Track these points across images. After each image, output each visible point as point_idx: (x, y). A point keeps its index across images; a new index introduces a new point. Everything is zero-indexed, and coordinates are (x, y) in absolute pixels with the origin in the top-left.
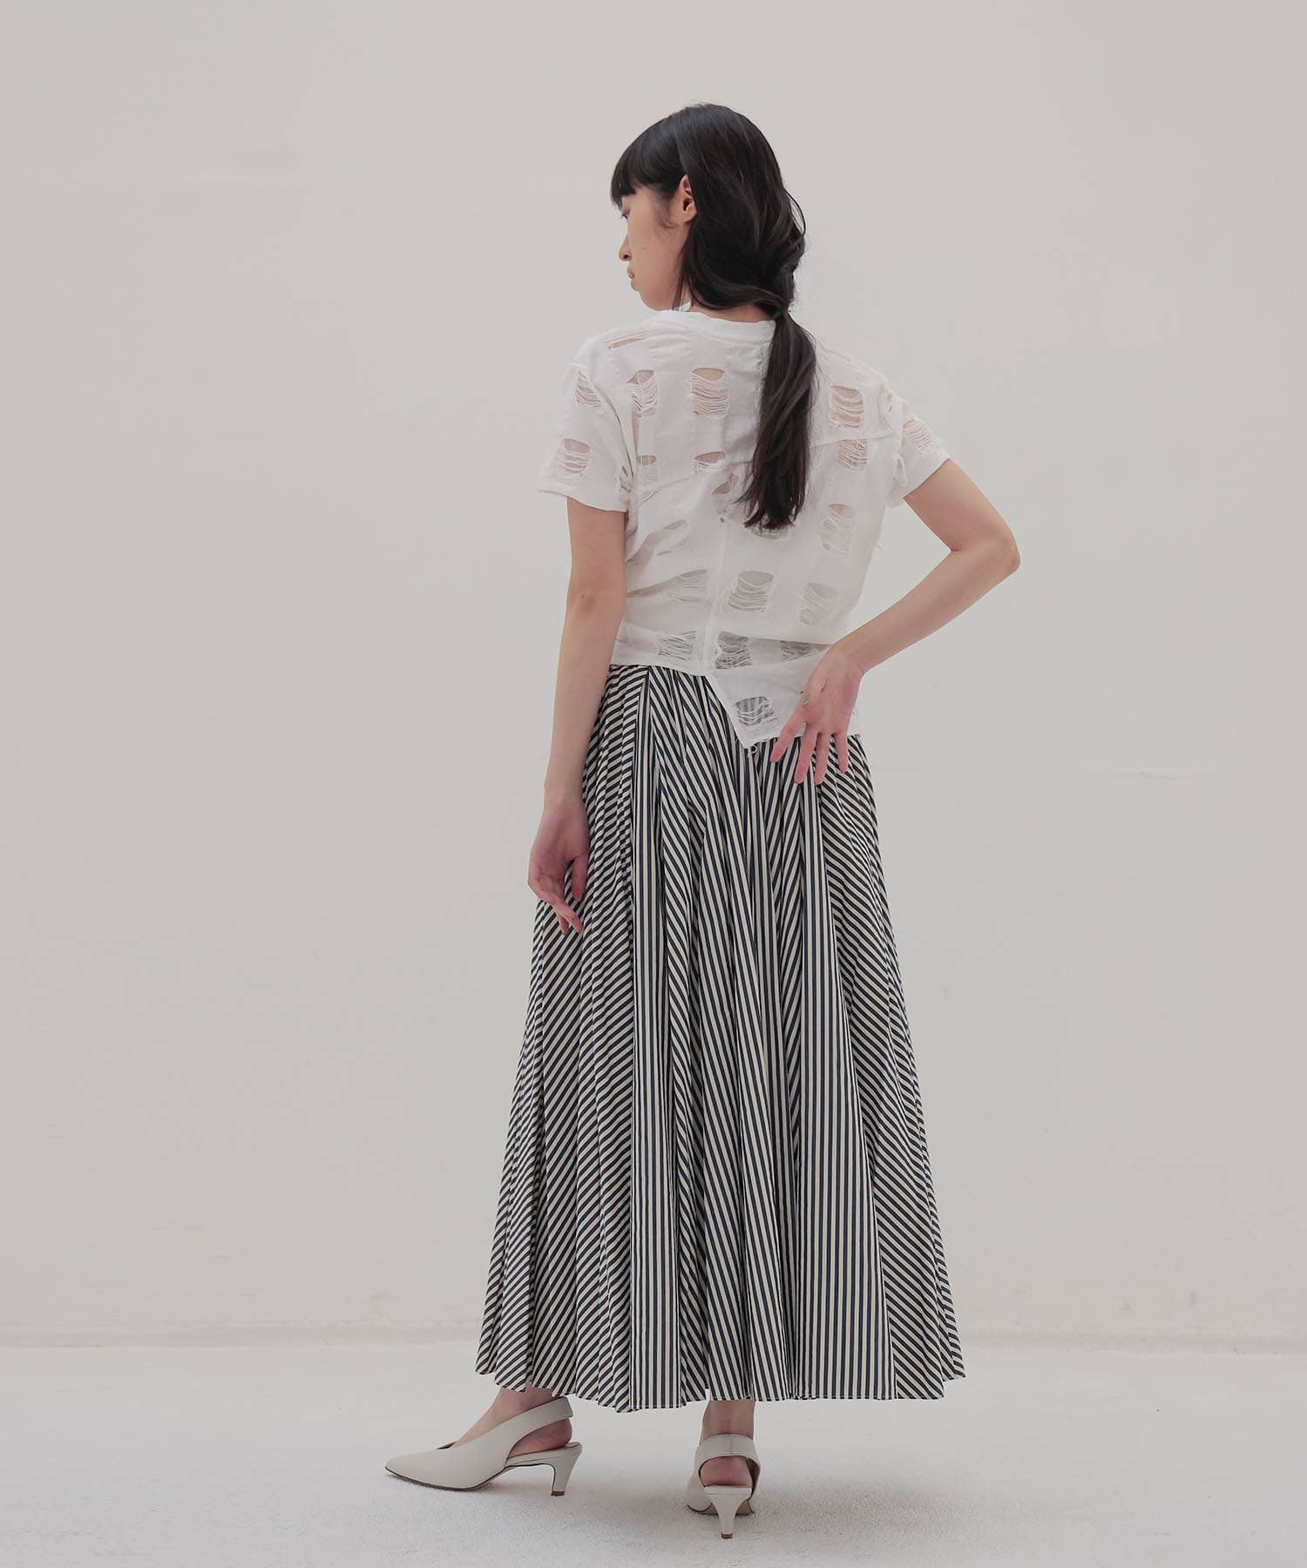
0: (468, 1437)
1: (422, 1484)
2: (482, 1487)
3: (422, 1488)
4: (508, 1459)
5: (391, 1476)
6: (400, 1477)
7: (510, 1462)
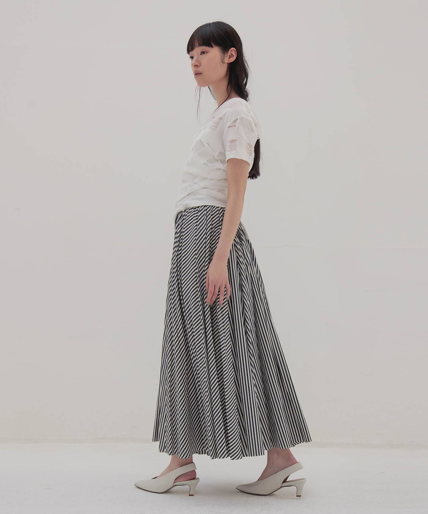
0: (162, 475)
1: (146, 491)
2: (167, 492)
3: (147, 492)
4: (174, 483)
5: (135, 487)
6: (139, 488)
7: (175, 484)
